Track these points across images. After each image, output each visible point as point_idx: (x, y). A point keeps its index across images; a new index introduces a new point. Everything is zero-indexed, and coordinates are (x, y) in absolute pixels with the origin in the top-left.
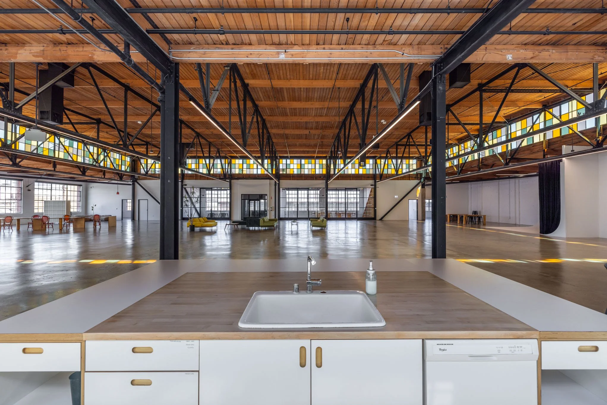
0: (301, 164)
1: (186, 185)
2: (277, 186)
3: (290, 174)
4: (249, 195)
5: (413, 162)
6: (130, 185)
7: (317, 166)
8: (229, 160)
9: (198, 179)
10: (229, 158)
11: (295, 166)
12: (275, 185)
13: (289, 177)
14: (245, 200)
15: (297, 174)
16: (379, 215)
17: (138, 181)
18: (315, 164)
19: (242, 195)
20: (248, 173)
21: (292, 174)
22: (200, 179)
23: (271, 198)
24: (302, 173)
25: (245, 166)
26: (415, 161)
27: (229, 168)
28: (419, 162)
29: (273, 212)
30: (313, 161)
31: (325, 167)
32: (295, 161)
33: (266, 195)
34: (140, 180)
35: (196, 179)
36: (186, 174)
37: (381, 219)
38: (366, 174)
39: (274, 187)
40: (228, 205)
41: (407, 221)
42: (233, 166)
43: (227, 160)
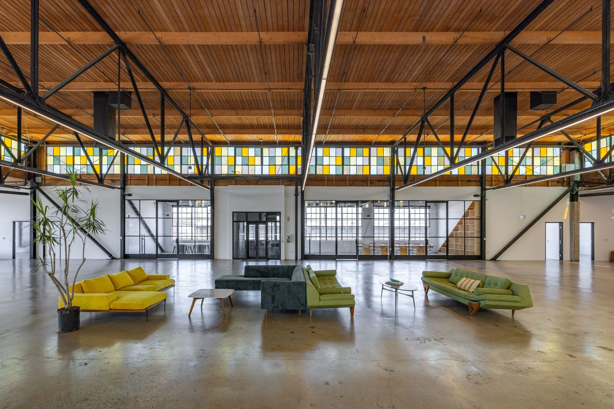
0: (343, 157)
1: (130, 195)
2: (299, 197)
3: (323, 176)
4: (247, 213)
5: (554, 153)
6: (26, 194)
7: (374, 160)
8: (210, 148)
9: (152, 185)
10: (210, 144)
11: (333, 161)
12: (296, 195)
13: (321, 180)
14: (238, 222)
15: (336, 175)
16: (491, 251)
17: (41, 188)
18: (370, 156)
19: (233, 213)
20: (245, 173)
21: (327, 175)
22: (156, 185)
23: (289, 219)
24: (345, 173)
25: (239, 160)
26: (557, 150)
27: (210, 163)
28: (564, 153)
29: (292, 245)
30: (366, 150)
31: (388, 161)
32: (333, 151)
33: (279, 213)
34: (45, 185)
35: (148, 185)
36: (131, 175)
37: (494, 259)
38: (465, 175)
39: (293, 198)
40: (209, 231)
41: (543, 262)
42: (217, 160)
43: (205, 150)
